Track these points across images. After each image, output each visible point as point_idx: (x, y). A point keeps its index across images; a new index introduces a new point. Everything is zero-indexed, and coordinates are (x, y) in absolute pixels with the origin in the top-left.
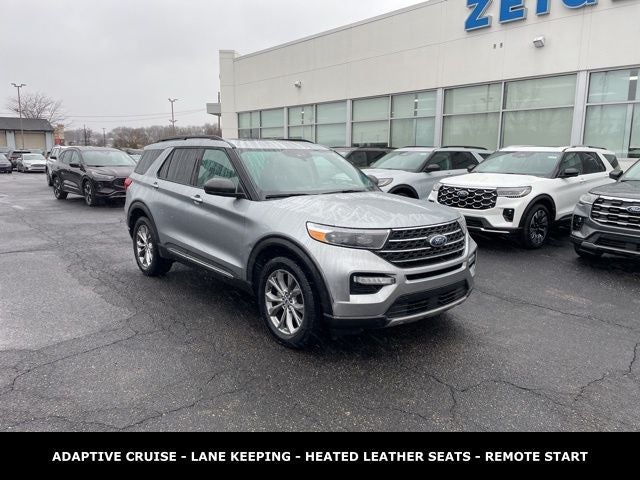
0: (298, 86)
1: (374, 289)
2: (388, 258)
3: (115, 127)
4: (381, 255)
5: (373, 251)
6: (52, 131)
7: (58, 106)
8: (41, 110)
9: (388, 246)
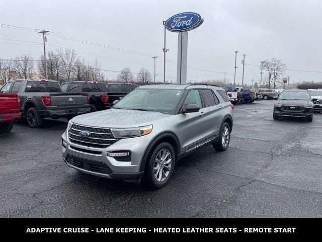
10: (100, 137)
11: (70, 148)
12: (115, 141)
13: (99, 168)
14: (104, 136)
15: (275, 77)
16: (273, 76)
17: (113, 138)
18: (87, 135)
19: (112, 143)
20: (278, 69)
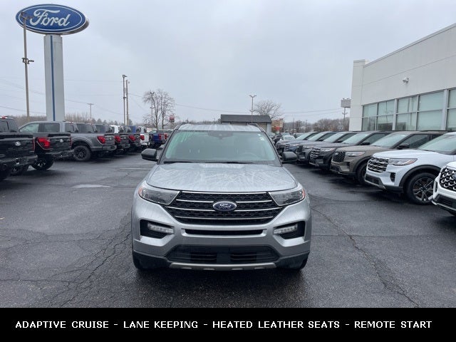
0: (406, 82)
1: (160, 235)
2: (173, 213)
3: (320, 119)
4: (168, 210)
5: (163, 206)
6: (270, 123)
7: (279, 107)
8: (269, 111)
9: (174, 203)
10: (257, 207)
11: (185, 234)
12: (279, 211)
13: (256, 257)
14: (265, 205)
15: (163, 114)
16: (160, 112)
17: (275, 205)
18: (233, 206)
19: (275, 214)
20: (165, 104)
